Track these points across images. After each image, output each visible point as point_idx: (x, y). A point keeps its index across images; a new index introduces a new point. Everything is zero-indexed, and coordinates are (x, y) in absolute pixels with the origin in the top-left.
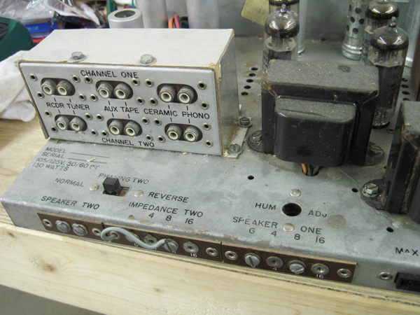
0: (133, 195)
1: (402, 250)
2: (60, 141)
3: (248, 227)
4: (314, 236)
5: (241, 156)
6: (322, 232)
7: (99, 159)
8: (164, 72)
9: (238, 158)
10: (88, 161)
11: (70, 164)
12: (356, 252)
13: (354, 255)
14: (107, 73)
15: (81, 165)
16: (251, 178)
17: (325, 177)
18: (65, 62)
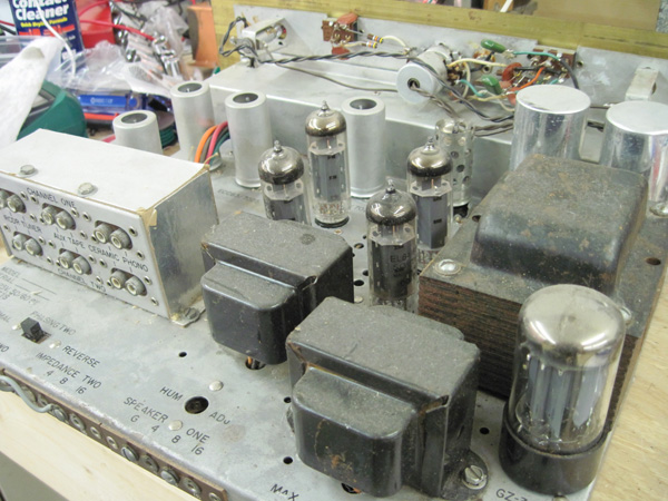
0: (49, 345)
1: (280, 489)
2: (21, 261)
3: (135, 413)
4: (195, 442)
5: (192, 325)
6: (207, 441)
7: (45, 294)
8: (97, 208)
9: (186, 326)
10: (32, 293)
11: (14, 293)
12: (226, 477)
13: (221, 479)
14: (49, 196)
15: (23, 297)
16: (183, 355)
17: (267, 374)
18: (13, 175)
